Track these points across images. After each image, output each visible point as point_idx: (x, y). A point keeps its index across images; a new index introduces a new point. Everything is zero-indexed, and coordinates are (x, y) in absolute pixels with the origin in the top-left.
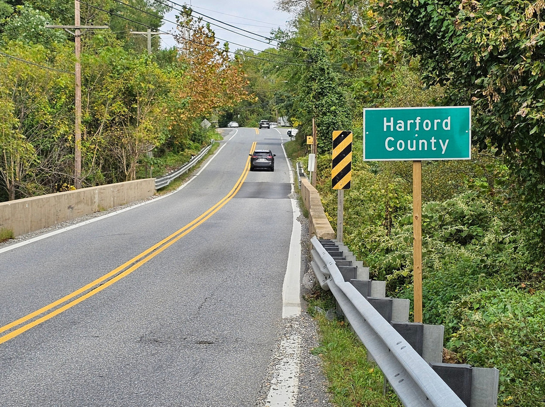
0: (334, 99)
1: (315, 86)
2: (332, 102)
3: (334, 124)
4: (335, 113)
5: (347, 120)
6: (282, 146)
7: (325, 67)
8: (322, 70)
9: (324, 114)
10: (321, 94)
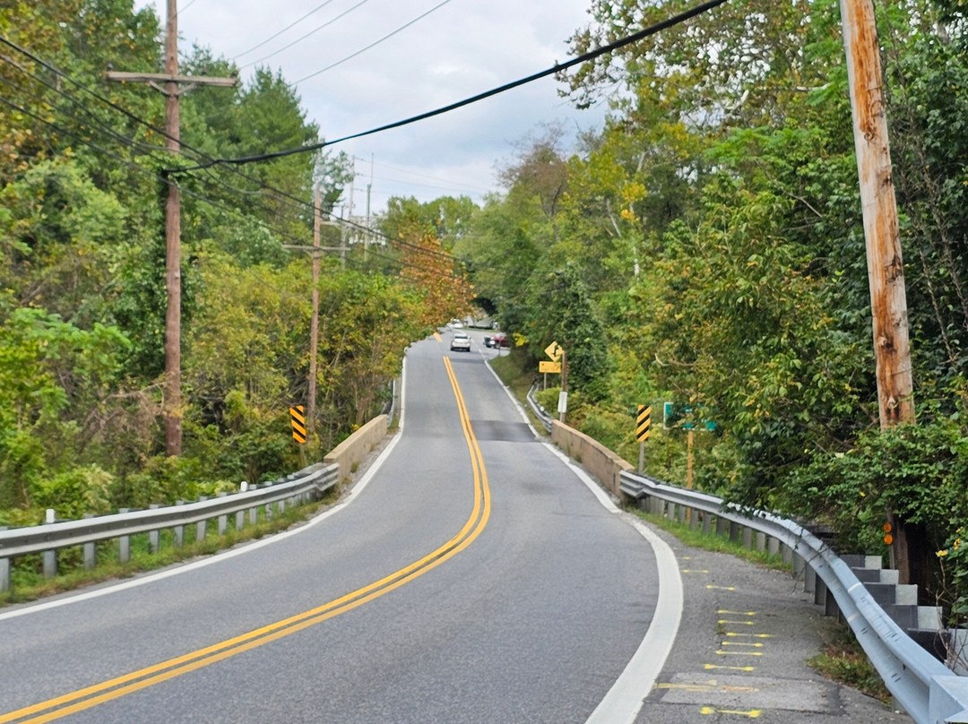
0: (589, 330)
1: (567, 313)
2: (586, 332)
3: (588, 358)
4: (589, 346)
5: (601, 353)
6: (488, 365)
7: (580, 293)
8: (576, 295)
9: (577, 346)
10: (573, 323)
